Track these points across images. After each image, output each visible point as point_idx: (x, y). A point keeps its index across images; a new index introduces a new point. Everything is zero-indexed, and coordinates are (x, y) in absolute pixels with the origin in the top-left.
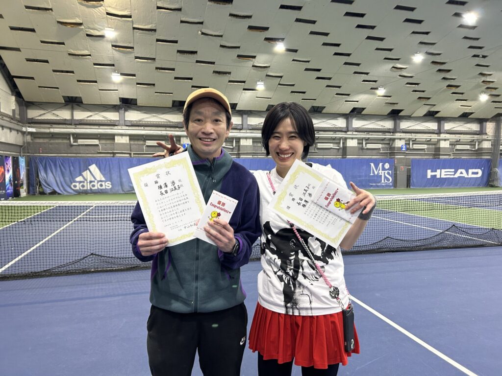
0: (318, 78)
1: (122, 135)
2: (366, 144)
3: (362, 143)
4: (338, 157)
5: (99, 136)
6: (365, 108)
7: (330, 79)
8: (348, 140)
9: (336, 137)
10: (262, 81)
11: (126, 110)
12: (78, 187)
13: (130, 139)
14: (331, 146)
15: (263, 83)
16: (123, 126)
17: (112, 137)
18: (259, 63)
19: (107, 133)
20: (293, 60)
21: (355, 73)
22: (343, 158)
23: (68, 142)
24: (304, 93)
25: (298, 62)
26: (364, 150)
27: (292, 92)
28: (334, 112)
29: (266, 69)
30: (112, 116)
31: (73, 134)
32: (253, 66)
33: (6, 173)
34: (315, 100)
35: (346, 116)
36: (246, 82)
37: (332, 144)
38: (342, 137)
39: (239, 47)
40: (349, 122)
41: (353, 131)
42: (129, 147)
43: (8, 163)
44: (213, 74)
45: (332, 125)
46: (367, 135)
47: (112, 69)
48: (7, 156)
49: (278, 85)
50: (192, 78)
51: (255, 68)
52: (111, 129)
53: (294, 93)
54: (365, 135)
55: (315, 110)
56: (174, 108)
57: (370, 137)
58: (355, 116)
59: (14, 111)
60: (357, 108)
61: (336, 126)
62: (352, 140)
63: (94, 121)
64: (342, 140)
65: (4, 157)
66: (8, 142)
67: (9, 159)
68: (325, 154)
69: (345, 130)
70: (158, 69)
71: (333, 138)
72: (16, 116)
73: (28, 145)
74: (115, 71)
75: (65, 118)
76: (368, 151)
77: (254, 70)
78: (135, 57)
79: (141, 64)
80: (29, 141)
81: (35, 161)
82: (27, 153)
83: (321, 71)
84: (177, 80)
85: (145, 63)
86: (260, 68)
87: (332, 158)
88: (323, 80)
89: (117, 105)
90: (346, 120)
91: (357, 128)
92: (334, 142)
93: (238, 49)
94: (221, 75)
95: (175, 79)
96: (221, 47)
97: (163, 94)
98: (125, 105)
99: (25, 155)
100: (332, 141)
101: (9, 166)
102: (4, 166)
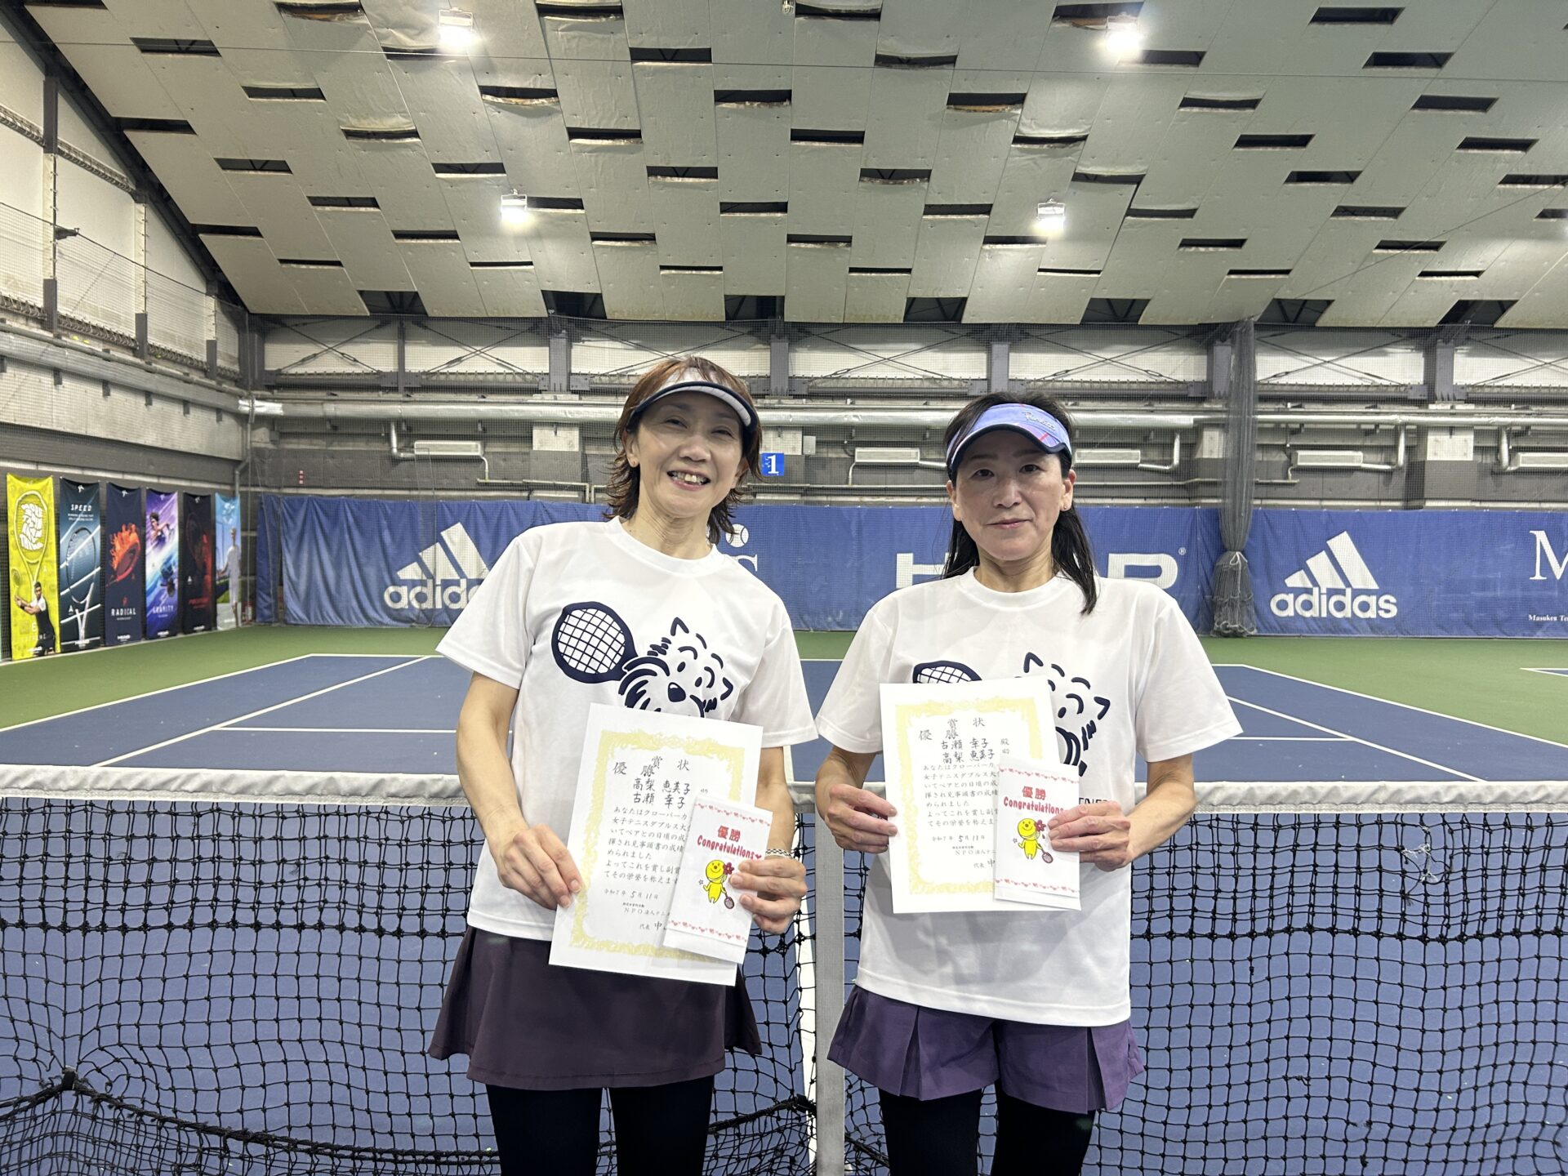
0: (1297, 177)
1: (556, 424)
2: (1513, 452)
3: (1497, 450)
4: (1383, 504)
5: (480, 429)
6: (1514, 302)
7: (1350, 177)
8: (1431, 438)
9: (1377, 425)
10: (1057, 200)
11: (573, 339)
12: (407, 598)
13: (585, 440)
14: (1355, 459)
15: (1062, 210)
16: (561, 391)
17: (522, 431)
18: (1041, 126)
19: (506, 416)
20: (1187, 102)
21: (1468, 144)
22: (1406, 508)
23: (383, 448)
24: (1238, 243)
25: (1206, 110)
26: (1505, 479)
27: (1186, 243)
28: (1369, 324)
29: (1071, 147)
30: (529, 359)
31: (399, 421)
32: (1017, 140)
33: (149, 549)
34: (1287, 272)
35: (1421, 338)
36: (994, 210)
37: (1360, 454)
38: (1406, 424)
39: (951, 61)
40: (1440, 363)
41: (1453, 399)
42: (578, 465)
43: (160, 512)
44: (861, 184)
45: (1361, 378)
46: (1518, 415)
47: (497, 181)
48: (160, 493)
49: (1127, 215)
50: (786, 204)
51: (1026, 146)
52: (520, 403)
53: (1193, 249)
54: (1510, 415)
55: (1292, 315)
56: (733, 325)
57: (1534, 425)
58: (1463, 337)
59: (212, 345)
60: (1474, 302)
61: (1379, 382)
62: (1451, 434)
63: (471, 378)
64: (1406, 438)
65: (144, 494)
66: (176, 448)
67: (165, 501)
68: (1330, 494)
69: (1418, 398)
70: (656, 175)
71: (1363, 427)
72: (220, 362)
73: (257, 460)
74: (510, 191)
75: (377, 368)
76: (1523, 483)
77: (1021, 157)
78: (568, 129)
79: (593, 159)
80: (263, 445)
81: (275, 512)
82: (253, 486)
83: (1311, 143)
84: (732, 215)
85: (609, 155)
86: (1045, 146)
87: (1360, 507)
88: (1322, 185)
89: (540, 319)
90: (1426, 356)
91: (1473, 386)
92: (1368, 443)
93: (951, 67)
94: (891, 186)
95: (722, 212)
96: (881, 66)
97: (687, 272)
98: (570, 321)
99: (247, 492)
100: (1360, 438)
101: (168, 526)
102: (144, 525)
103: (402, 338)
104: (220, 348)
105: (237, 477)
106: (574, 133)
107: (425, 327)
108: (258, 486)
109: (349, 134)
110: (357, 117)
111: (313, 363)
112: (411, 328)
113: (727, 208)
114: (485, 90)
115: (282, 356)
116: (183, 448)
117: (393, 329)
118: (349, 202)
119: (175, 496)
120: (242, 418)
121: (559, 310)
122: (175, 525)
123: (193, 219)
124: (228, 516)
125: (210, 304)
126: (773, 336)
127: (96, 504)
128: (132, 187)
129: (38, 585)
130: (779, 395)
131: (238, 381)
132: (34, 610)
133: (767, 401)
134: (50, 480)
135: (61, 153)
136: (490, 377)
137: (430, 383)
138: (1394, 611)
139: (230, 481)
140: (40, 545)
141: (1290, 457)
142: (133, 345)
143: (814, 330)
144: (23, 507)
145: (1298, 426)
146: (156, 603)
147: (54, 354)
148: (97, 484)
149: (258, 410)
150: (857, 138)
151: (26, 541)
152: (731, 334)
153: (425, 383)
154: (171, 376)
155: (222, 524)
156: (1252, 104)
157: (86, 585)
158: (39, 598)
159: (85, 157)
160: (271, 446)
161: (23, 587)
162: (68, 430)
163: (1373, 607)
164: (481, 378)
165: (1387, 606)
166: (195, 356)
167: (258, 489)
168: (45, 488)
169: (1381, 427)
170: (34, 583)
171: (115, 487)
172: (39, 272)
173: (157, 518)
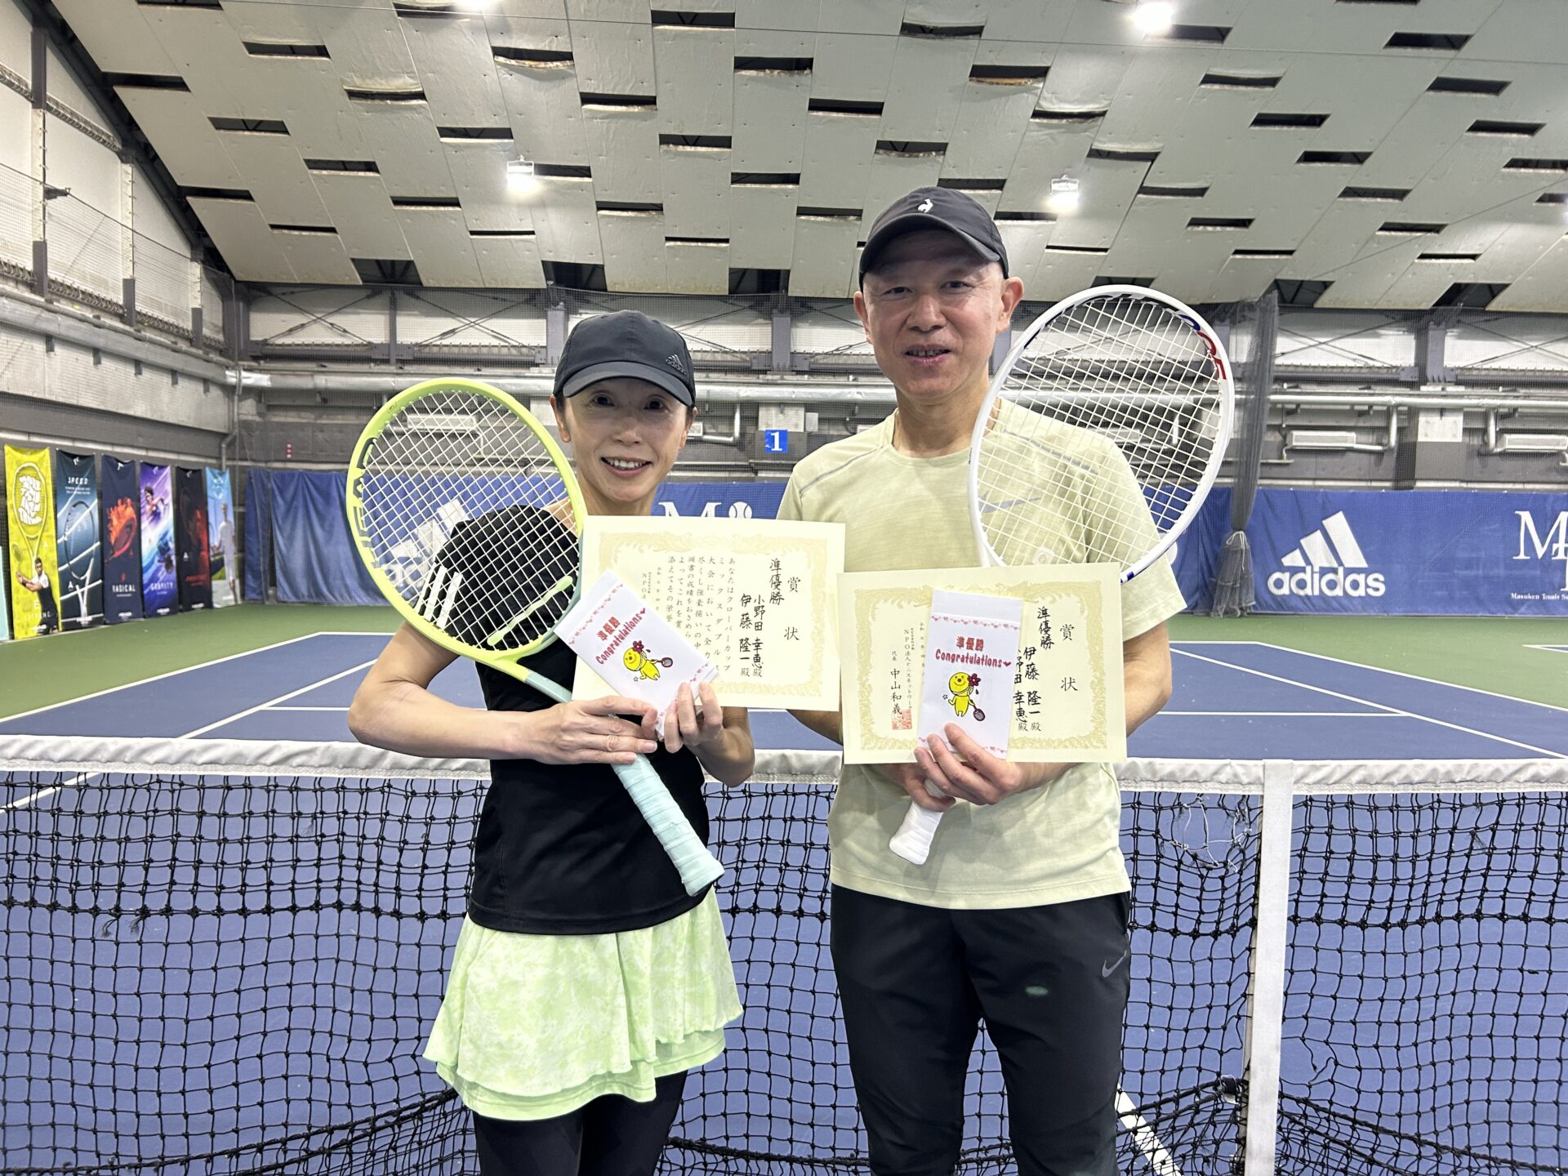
0: (1309, 157)
2: (1500, 433)
3: (1485, 431)
4: (1374, 484)
5: (474, 402)
6: (1505, 286)
7: (1359, 158)
8: (1423, 419)
9: (1371, 406)
10: (1072, 176)
11: (571, 311)
14: (1349, 439)
15: (1075, 186)
18: (1061, 101)
20: (1209, 79)
21: (1478, 127)
22: (1397, 488)
24: (1244, 223)
25: (1227, 87)
26: (1491, 461)
27: (1195, 222)
28: (1366, 306)
29: (1089, 123)
30: (525, 331)
32: (1036, 114)
33: (145, 523)
34: (1290, 253)
35: (1415, 320)
36: (1007, 185)
37: (1353, 435)
38: (1398, 405)
39: (977, 31)
40: (1430, 346)
41: (1444, 381)
43: (154, 487)
44: (877, 157)
45: (1355, 360)
46: (1505, 397)
47: (504, 147)
48: (153, 466)
49: (1139, 193)
50: (798, 175)
51: (1045, 121)
52: (518, 377)
53: (1201, 228)
54: (1498, 397)
55: (1288, 296)
56: (737, 299)
57: (1522, 407)
58: (1455, 319)
59: (197, 313)
60: (1467, 285)
61: (1371, 363)
62: (1442, 415)
63: (465, 350)
64: (1399, 420)
65: (138, 468)
66: (165, 419)
67: (158, 475)
68: (1323, 474)
69: (1409, 379)
70: (668, 143)
71: (1357, 408)
72: (206, 331)
73: (244, 432)
74: (517, 157)
75: (369, 339)
76: (1509, 464)
77: (1040, 131)
78: (581, 94)
79: (605, 126)
80: (250, 418)
81: (263, 485)
82: (242, 459)
83: (1326, 123)
84: (742, 186)
85: (621, 121)
86: (1064, 121)
87: (1352, 487)
88: (1333, 165)
89: (538, 290)
90: (1418, 338)
91: (1462, 369)
92: (1361, 424)
93: (977, 37)
94: (906, 159)
95: (733, 182)
96: (905, 35)
97: (693, 244)
98: (568, 292)
99: (234, 466)
100: (1355, 417)
101: (162, 500)
102: (139, 500)
103: (394, 308)
104: (206, 317)
105: (224, 451)
106: (587, 99)
107: (418, 298)
108: (246, 460)
109: (352, 94)
110: (362, 77)
111: (301, 333)
112: (402, 298)
113: (738, 178)
114: (497, 52)
115: (267, 325)
116: (171, 420)
117: (384, 298)
118: (345, 166)
119: (168, 470)
120: (229, 390)
121: (558, 282)
122: (169, 500)
123: (181, 182)
124: (219, 492)
125: (196, 270)
126: (775, 311)
127: (92, 477)
128: (119, 146)
129: (38, 561)
130: (781, 371)
131: (221, 353)
132: (36, 587)
133: (769, 377)
134: (47, 452)
135: (49, 109)
136: (485, 350)
137: (424, 356)
138: (1383, 589)
139: (216, 455)
140: (38, 520)
141: (1285, 437)
142: (121, 311)
143: (816, 306)
144: (21, 479)
145: (1294, 406)
146: (154, 579)
147: (47, 320)
148: (92, 457)
149: (246, 382)
150: (875, 109)
151: (25, 515)
152: (732, 308)
153: (417, 355)
154: (161, 345)
155: (213, 498)
156: (1272, 82)
157: (86, 561)
158: (40, 574)
159: (72, 113)
160: (258, 419)
161: (24, 563)
162: (61, 400)
163: (1362, 585)
164: (475, 350)
165: (1376, 585)
166: (181, 325)
167: (245, 463)
168: (41, 459)
169: (1375, 408)
170: (34, 559)
171: (110, 461)
172: (31, 235)
173: (151, 492)
